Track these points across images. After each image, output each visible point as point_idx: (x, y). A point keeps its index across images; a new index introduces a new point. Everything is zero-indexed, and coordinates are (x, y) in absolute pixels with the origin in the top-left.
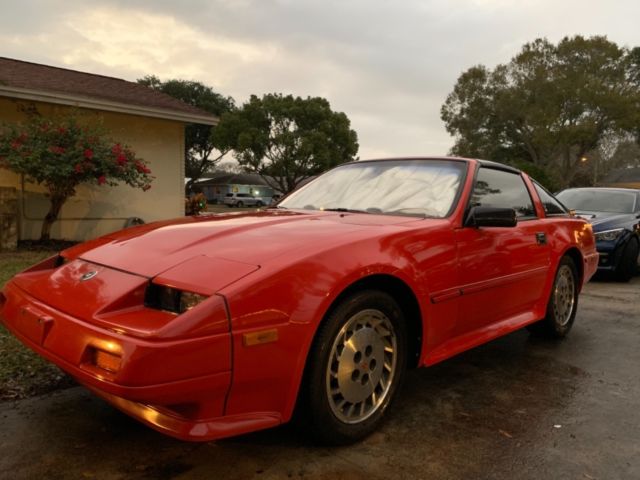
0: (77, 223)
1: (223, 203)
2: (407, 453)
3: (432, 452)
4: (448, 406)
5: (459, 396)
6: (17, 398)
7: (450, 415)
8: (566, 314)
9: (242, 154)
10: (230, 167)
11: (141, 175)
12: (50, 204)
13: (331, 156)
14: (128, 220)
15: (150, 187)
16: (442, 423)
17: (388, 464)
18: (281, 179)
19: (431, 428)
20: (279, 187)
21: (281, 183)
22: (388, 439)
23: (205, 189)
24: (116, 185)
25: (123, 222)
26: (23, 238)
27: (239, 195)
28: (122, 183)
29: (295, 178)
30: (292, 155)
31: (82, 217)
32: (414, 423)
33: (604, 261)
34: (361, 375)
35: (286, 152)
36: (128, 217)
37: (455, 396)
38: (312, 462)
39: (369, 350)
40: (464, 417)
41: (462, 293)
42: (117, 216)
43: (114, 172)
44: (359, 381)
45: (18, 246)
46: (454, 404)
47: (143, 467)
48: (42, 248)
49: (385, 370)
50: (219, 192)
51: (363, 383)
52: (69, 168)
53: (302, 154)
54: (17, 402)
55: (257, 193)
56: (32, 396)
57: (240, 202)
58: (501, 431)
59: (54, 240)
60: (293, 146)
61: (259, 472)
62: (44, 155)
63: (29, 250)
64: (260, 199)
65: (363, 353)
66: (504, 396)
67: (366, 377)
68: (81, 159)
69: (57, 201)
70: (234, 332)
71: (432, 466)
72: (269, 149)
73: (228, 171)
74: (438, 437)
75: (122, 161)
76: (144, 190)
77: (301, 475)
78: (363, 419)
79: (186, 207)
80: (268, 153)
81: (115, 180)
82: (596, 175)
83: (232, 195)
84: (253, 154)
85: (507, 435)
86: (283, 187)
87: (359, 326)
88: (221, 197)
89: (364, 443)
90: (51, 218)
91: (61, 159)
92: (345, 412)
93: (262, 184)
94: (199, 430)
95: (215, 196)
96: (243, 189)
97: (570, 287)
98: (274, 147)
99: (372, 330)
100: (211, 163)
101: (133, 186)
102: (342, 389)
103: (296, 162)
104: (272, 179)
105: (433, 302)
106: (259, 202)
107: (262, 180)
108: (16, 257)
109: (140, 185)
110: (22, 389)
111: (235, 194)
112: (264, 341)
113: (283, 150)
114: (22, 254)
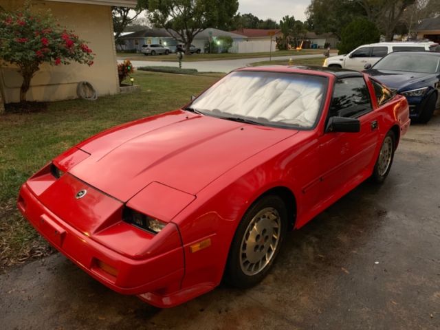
0: (43, 88)
1: (140, 52)
2: (287, 290)
3: (302, 289)
4: (311, 249)
5: (317, 240)
6: (42, 256)
7: (311, 257)
8: (385, 167)
9: (152, 14)
10: (143, 21)
11: (85, 54)
12: (22, 78)
13: (219, 14)
14: (79, 83)
15: (93, 63)
16: (307, 264)
17: (277, 300)
18: (182, 32)
19: (300, 268)
20: (180, 39)
21: (182, 36)
22: (276, 279)
23: (127, 41)
24: (68, 63)
25: (76, 85)
26: (7, 102)
27: (152, 46)
28: (73, 62)
29: (193, 31)
30: (190, 14)
31: (47, 83)
32: (290, 265)
33: (412, 110)
34: (260, 247)
35: (185, 11)
36: (78, 81)
37: (314, 240)
38: (232, 301)
39: (264, 231)
40: (320, 259)
41: (321, 180)
42: (70, 82)
43: (65, 54)
44: (258, 251)
45: (6, 110)
46: (314, 247)
47: (132, 311)
48: (22, 111)
49: (273, 238)
50: (137, 44)
51: (261, 251)
52: (32, 54)
53: (197, 12)
54: (43, 260)
55: (165, 43)
56: (51, 254)
57: (153, 51)
58: (343, 269)
59: (29, 102)
60: (190, 7)
61: (202, 310)
62: (12, 44)
63: (14, 113)
64: (167, 48)
65: (261, 235)
66: (344, 239)
67: (263, 247)
68: (40, 45)
69: (28, 76)
70: (184, 246)
71: (303, 299)
72: (172, 9)
73: (142, 24)
74: (305, 276)
75: (70, 45)
76: (89, 65)
77: (226, 311)
78: (260, 270)
79: (119, 71)
80: (171, 13)
81: (67, 60)
82: (412, 22)
83: (146, 46)
84: (160, 14)
85: (346, 271)
86: (184, 39)
87: (259, 219)
88: (138, 47)
89: (262, 283)
90: (25, 88)
91: (25, 46)
92: (249, 270)
93: (168, 36)
94: (166, 301)
95: (135, 47)
96: (155, 41)
97: (390, 149)
98: (175, 8)
99: (266, 219)
100: (130, 21)
101: (80, 62)
102: (249, 258)
103: (193, 19)
104: (175, 32)
105: (303, 192)
106: (167, 50)
107: (168, 33)
108: (6, 120)
109: (86, 62)
110: (44, 248)
111: (149, 45)
112: (203, 247)
113: (182, 10)
114: (10, 118)
